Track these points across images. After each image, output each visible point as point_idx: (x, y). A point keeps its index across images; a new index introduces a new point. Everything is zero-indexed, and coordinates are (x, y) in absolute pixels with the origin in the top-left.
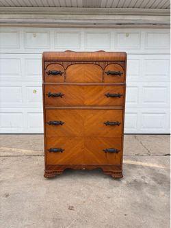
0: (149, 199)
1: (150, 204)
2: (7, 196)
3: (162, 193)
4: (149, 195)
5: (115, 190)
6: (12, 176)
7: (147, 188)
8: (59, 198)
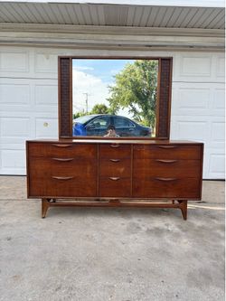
0: (168, 245)
1: (169, 251)
2: (9, 239)
3: (185, 240)
4: (169, 242)
5: (132, 236)
6: (15, 220)
7: (169, 236)
8: (67, 242)
